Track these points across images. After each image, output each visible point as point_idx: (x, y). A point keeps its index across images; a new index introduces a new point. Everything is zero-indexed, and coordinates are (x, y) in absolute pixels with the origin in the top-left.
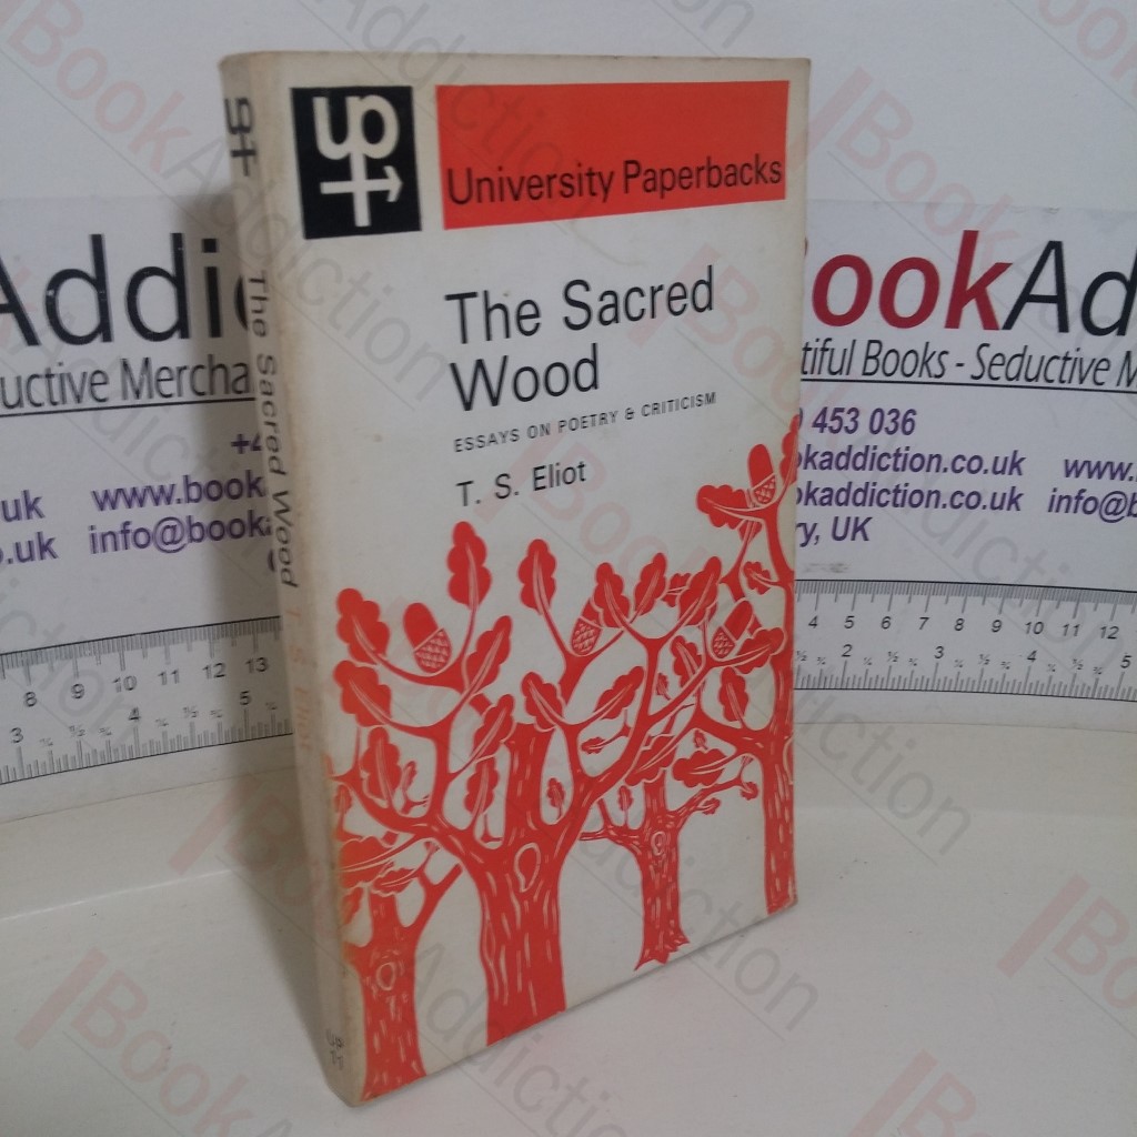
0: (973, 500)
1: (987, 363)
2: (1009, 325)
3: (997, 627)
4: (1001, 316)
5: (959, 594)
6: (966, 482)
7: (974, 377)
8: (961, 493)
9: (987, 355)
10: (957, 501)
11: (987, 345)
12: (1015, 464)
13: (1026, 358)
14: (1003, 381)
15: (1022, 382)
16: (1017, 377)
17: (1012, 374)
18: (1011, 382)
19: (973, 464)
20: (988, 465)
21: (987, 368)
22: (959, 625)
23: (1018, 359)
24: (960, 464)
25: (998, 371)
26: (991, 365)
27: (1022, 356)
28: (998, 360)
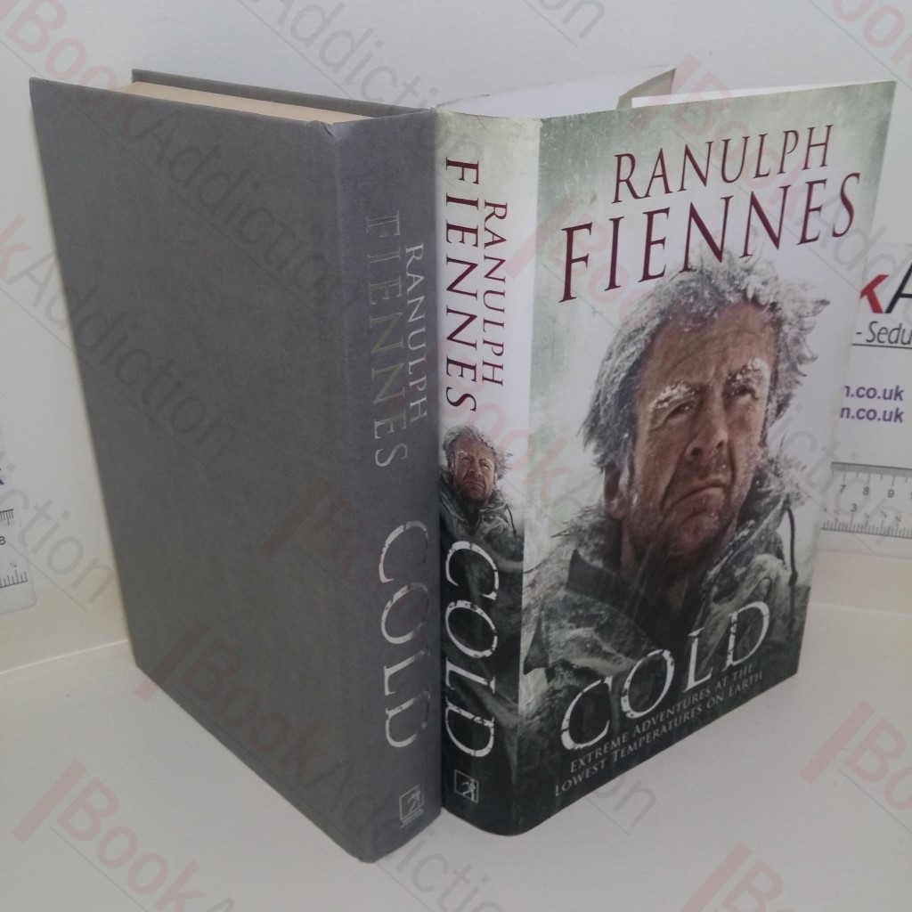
0: (871, 415)
1: (876, 333)
2: (889, 310)
3: (891, 494)
4: (884, 305)
5: (865, 471)
6: (867, 404)
7: (868, 341)
8: (863, 410)
9: (876, 328)
10: (862, 414)
11: (875, 322)
12: (898, 394)
13: (901, 331)
14: (887, 344)
15: (899, 344)
16: (896, 342)
17: (893, 339)
18: (892, 344)
19: (871, 393)
20: (880, 393)
21: (876, 336)
22: (867, 491)
23: (896, 332)
24: (862, 392)
25: (884, 338)
26: (879, 333)
27: (899, 329)
28: (884, 331)
